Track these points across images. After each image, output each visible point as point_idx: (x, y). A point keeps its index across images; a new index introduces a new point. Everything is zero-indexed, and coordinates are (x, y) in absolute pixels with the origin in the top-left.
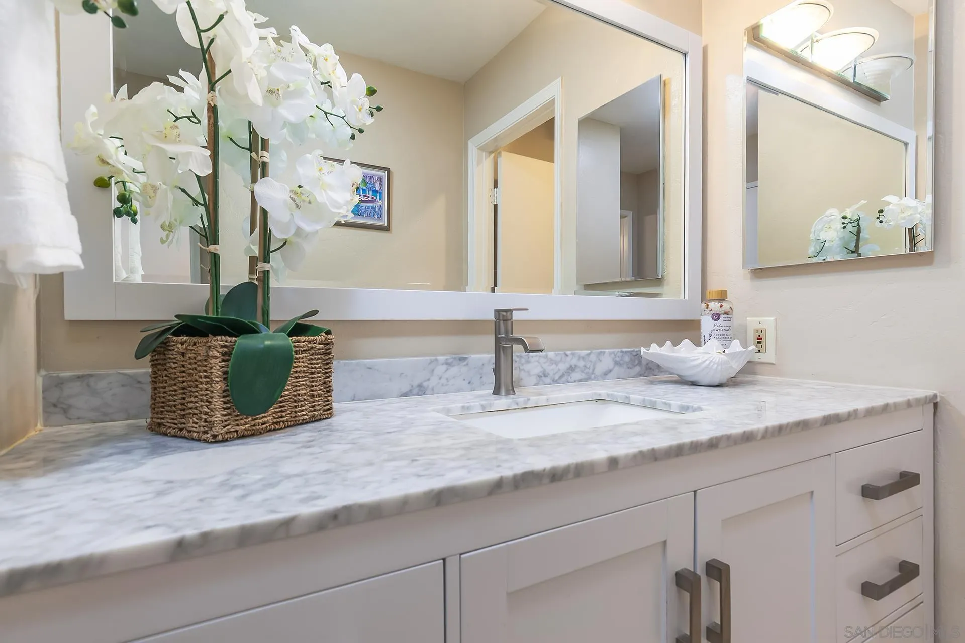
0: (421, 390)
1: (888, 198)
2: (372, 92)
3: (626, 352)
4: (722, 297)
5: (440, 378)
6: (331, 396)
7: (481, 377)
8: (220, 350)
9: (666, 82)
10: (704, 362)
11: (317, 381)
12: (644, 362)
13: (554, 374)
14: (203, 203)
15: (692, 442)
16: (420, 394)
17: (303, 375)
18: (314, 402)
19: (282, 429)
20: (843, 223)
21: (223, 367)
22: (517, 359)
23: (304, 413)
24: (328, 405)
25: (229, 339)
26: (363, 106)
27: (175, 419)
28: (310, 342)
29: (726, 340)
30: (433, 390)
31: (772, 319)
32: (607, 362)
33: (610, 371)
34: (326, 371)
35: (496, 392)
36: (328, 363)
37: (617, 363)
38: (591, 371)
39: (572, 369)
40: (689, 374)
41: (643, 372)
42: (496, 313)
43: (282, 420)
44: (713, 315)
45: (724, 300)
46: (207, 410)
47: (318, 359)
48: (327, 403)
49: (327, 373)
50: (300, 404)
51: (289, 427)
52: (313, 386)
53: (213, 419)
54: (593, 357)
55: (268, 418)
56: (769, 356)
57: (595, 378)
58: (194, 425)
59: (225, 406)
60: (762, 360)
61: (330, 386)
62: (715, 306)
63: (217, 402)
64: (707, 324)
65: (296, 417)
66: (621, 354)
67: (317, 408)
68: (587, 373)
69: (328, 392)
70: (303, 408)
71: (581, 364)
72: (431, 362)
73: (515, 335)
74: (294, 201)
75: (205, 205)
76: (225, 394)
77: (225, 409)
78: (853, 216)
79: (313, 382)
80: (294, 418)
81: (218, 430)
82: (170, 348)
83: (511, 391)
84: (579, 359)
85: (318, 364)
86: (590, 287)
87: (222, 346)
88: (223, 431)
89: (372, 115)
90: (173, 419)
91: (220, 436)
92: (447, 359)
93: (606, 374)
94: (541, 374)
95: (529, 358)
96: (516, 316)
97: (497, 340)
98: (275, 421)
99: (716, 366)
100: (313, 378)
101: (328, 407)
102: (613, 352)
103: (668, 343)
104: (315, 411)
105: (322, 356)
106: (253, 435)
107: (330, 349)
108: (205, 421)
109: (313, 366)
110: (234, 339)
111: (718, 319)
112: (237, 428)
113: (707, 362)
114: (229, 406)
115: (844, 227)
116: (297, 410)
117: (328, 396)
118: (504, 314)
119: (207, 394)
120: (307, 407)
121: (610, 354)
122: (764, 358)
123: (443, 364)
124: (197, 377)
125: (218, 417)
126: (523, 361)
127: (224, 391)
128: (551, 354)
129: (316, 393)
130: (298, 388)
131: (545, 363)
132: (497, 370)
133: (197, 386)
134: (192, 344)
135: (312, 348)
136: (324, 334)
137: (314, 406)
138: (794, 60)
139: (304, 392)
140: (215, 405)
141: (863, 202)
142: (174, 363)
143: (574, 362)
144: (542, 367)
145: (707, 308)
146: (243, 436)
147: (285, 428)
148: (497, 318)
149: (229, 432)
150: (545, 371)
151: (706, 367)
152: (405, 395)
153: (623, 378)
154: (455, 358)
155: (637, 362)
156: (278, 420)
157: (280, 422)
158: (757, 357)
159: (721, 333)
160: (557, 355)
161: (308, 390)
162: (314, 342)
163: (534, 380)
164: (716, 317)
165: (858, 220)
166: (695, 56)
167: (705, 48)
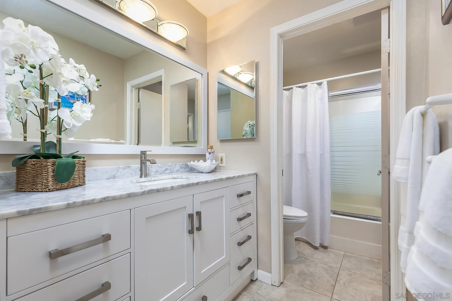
0: (114, 177)
2: (98, 80)
3: (184, 164)
4: (212, 148)
5: (121, 173)
6: (85, 178)
7: (135, 173)
8: (51, 163)
9: (198, 80)
10: (204, 166)
11: (80, 173)
12: (189, 167)
13: (160, 171)
14: (38, 116)
15: (192, 183)
16: (114, 178)
17: (76, 171)
18: (80, 180)
19: (70, 188)
21: (52, 168)
22: (148, 167)
23: (77, 183)
24: (84, 181)
25: (54, 160)
26: (95, 85)
27: (29, 186)
28: (78, 161)
29: (212, 160)
30: (118, 177)
31: (225, 154)
32: (178, 167)
33: (179, 170)
34: (84, 170)
35: (141, 176)
36: (84, 168)
37: (181, 167)
38: (172, 170)
39: (166, 169)
40: (201, 170)
41: (189, 170)
42: (141, 152)
43: (70, 185)
44: (209, 153)
46: (46, 182)
47: (81, 166)
48: (84, 180)
49: (84, 171)
50: (75, 180)
51: (72, 187)
52: (79, 175)
53: (49, 184)
54: (173, 166)
55: (66, 184)
56: (224, 165)
57: (174, 172)
58: (39, 187)
59: (53, 180)
61: (85, 175)
62: (209, 150)
63: (50, 179)
64: (208, 155)
65: (74, 184)
66: (182, 165)
67: (81, 182)
68: (171, 171)
69: (84, 177)
70: (76, 182)
71: (169, 168)
72: (118, 168)
73: (147, 159)
74: (72, 116)
75: (39, 116)
76: (53, 177)
77: (53, 181)
78: (252, 124)
79: (79, 173)
80: (73, 184)
81: (50, 187)
82: (27, 163)
83: (146, 176)
84: (169, 167)
85: (81, 168)
86: (174, 143)
87: (52, 162)
88: (52, 188)
89: (98, 88)
90: (28, 186)
91: (51, 189)
92: (123, 167)
93: (177, 171)
94: (156, 171)
95: (152, 166)
96: (148, 153)
97: (141, 160)
98: (68, 185)
99: (207, 167)
100: (79, 172)
101: (84, 182)
102: (180, 164)
103: (196, 161)
104: (80, 182)
105: (82, 165)
106: (60, 190)
107: (85, 163)
108: (45, 185)
109: (80, 169)
110: (55, 160)
111: (210, 154)
112: (57, 187)
113: (205, 166)
114: (54, 180)
115: (250, 127)
116: (75, 182)
117: (84, 178)
118: (144, 152)
119: (46, 177)
120: (77, 181)
121: (179, 164)
122: (222, 165)
123: (122, 168)
124: (41, 172)
125: (50, 184)
126: (150, 167)
127: (52, 176)
128: (159, 165)
129: (80, 177)
130: (75, 175)
131: (157, 168)
132: (141, 170)
133: (40, 175)
134: (39, 161)
135: (79, 163)
136: (83, 158)
137: (80, 181)
138: (234, 78)
139: (77, 176)
140: (49, 180)
142: (29, 168)
143: (167, 167)
144: (156, 169)
145: (208, 151)
146: (58, 190)
147: (71, 188)
148: (141, 153)
149: (54, 188)
150: (157, 170)
151: (205, 168)
152: (108, 179)
153: (183, 172)
154: (126, 167)
155: (187, 167)
156: (69, 185)
157: (69, 186)
158: (221, 165)
159: (211, 158)
160: (161, 165)
161: (78, 176)
162: (80, 161)
163: (153, 173)
164: (210, 153)
166: (205, 75)
167: (208, 74)
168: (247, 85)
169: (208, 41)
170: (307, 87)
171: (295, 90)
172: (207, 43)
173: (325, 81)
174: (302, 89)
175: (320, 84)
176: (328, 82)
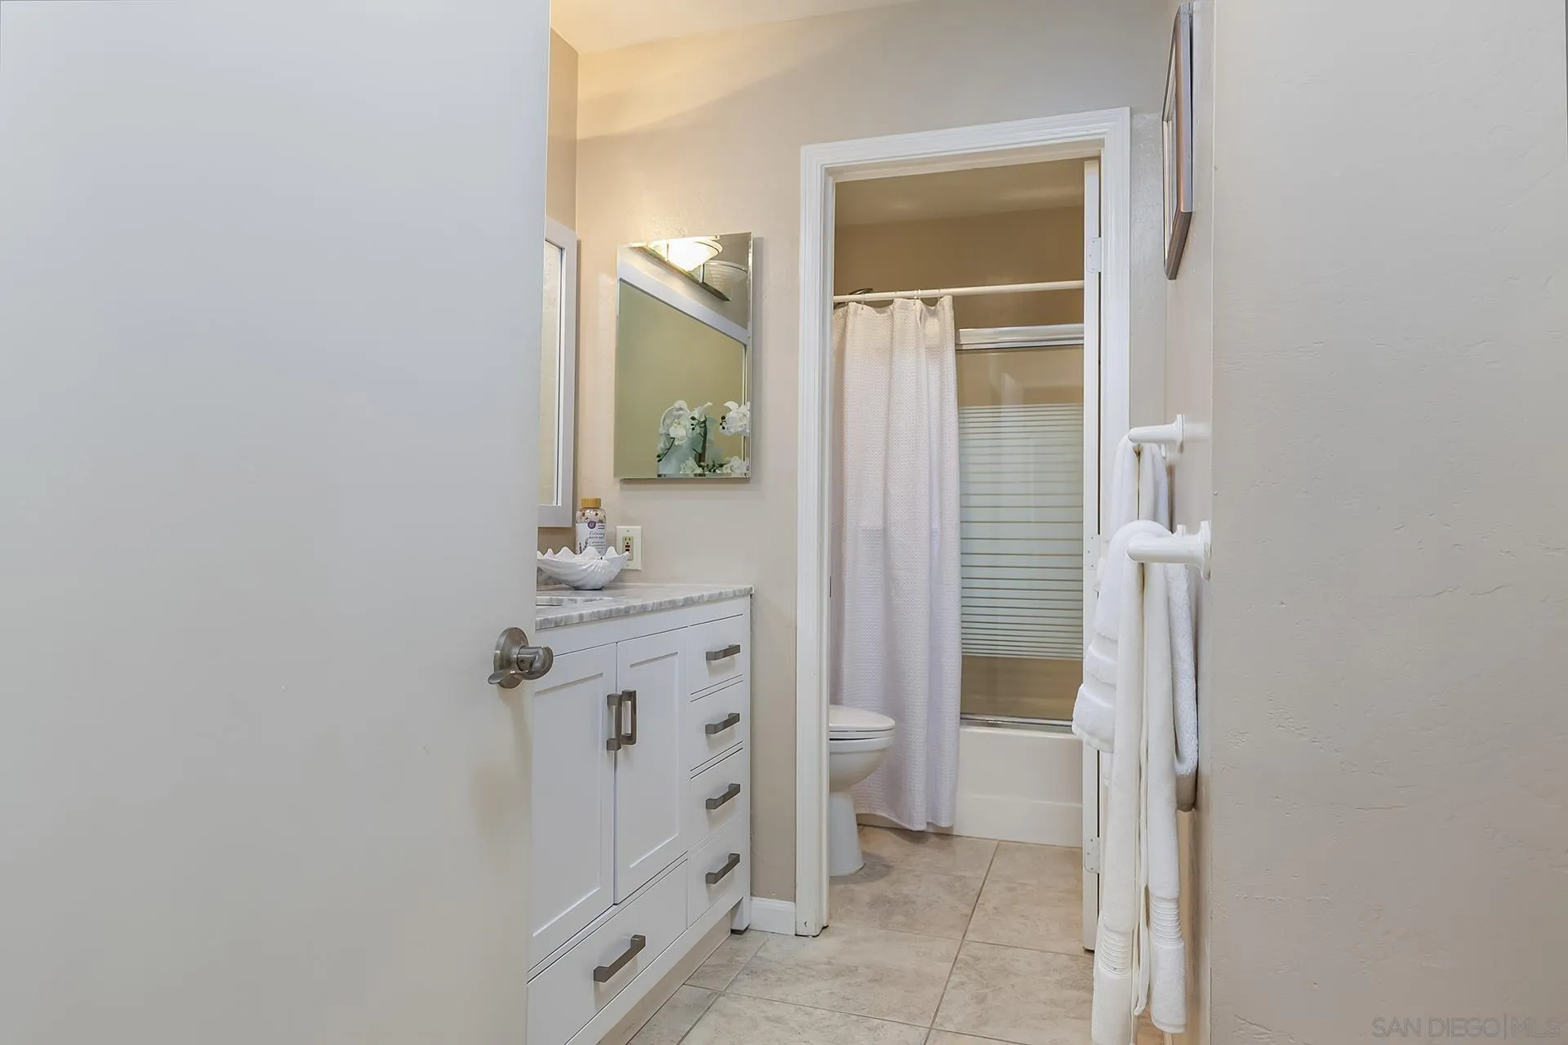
1: (729, 404)
4: (596, 505)
20: (692, 425)
29: (602, 548)
31: (639, 527)
40: (575, 579)
44: (589, 523)
45: (598, 508)
56: (637, 563)
60: (630, 568)
62: (590, 514)
64: (583, 530)
78: (700, 418)
99: (599, 570)
111: (594, 527)
115: (693, 429)
122: (632, 565)
141: (709, 404)
145: (583, 515)
158: (627, 565)
159: (596, 540)
164: (592, 525)
165: (704, 422)
166: (571, 251)
167: (579, 244)
168: (689, 278)
169: (581, 134)
170: (891, 307)
171: (856, 310)
172: (578, 137)
173: (946, 295)
174: (878, 312)
175: (930, 302)
176: (956, 299)
